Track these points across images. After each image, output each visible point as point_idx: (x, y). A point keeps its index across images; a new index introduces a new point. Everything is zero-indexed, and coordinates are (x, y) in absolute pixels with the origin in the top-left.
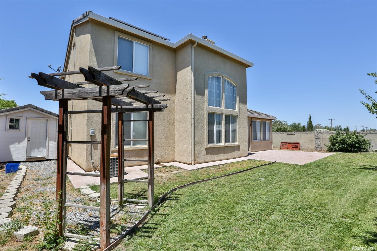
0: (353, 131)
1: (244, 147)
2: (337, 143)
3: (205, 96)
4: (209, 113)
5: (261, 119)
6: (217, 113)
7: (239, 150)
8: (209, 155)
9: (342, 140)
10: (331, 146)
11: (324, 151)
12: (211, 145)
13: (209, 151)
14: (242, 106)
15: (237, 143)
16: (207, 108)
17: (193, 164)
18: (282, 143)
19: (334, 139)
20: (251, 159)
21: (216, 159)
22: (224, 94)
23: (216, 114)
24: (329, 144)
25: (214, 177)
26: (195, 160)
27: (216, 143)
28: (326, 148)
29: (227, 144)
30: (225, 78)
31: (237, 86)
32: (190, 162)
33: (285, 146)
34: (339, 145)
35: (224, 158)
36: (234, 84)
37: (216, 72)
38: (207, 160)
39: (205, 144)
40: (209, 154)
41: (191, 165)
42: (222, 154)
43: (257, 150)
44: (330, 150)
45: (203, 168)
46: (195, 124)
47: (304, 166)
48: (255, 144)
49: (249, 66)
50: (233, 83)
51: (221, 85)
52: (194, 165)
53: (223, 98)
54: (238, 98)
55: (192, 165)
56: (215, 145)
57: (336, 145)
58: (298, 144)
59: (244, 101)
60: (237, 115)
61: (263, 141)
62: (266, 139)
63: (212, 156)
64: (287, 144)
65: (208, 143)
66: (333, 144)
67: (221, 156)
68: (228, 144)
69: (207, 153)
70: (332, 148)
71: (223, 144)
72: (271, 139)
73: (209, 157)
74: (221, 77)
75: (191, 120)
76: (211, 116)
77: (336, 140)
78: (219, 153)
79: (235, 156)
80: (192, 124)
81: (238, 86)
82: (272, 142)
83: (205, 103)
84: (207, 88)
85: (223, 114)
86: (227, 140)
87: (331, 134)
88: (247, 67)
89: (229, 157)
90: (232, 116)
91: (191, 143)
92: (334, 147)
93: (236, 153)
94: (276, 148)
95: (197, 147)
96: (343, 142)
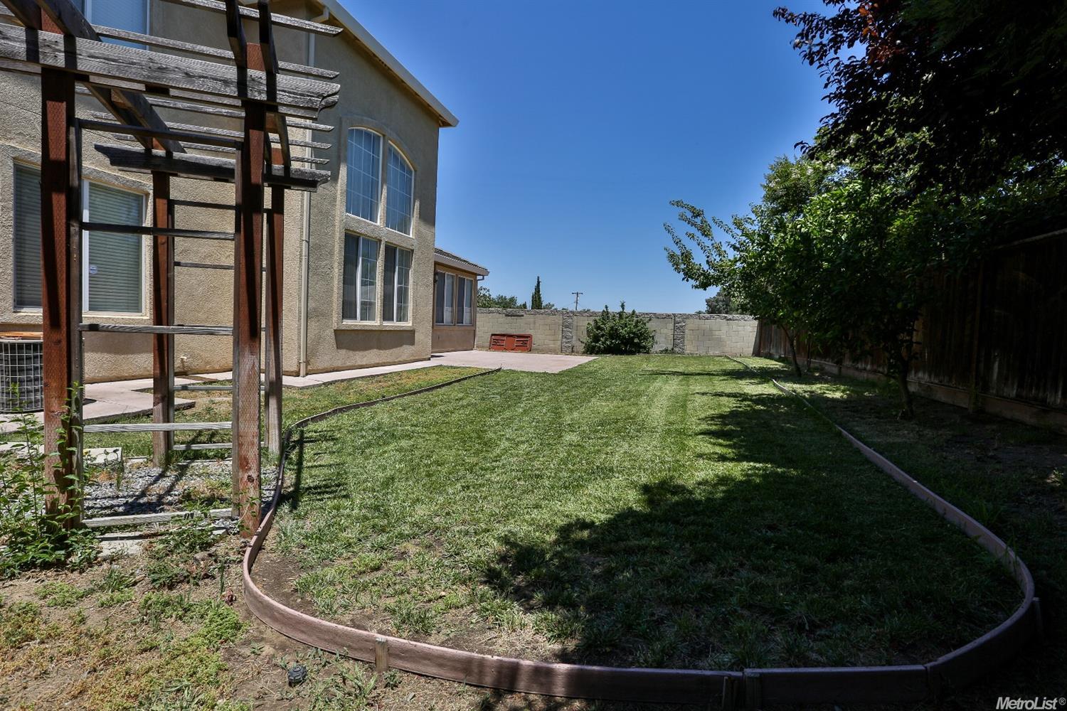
0: (631, 312)
1: (424, 336)
2: (603, 336)
3: (340, 180)
4: (347, 232)
5: (453, 270)
6: (366, 235)
7: (413, 344)
8: (343, 352)
9: (612, 328)
10: (591, 342)
11: (578, 352)
12: (348, 323)
13: (343, 339)
14: (424, 229)
15: (408, 324)
16: (342, 217)
17: (302, 372)
18: (492, 335)
19: (598, 328)
20: (441, 366)
21: (359, 363)
22: (385, 187)
23: (363, 239)
24: (586, 339)
25: (384, 397)
26: (307, 363)
27: (361, 320)
28: (581, 348)
29: (386, 323)
30: (390, 142)
31: (415, 171)
32: (295, 369)
33: (499, 342)
34: (606, 340)
35: (378, 361)
36: (410, 166)
37: (370, 119)
38: (339, 364)
39: (335, 319)
40: (342, 348)
41: (298, 376)
42: (375, 350)
43: (443, 348)
44: (590, 350)
45: (336, 381)
46: (311, 259)
47: (561, 374)
48: (439, 333)
49: (446, 124)
50: (406, 160)
51: (378, 160)
52: (307, 374)
53: (383, 196)
54: (417, 204)
55: (300, 378)
56: (357, 323)
57: (600, 340)
58: (527, 337)
59: (428, 217)
60: (413, 251)
61: (456, 328)
62: (462, 323)
63: (351, 353)
64: (505, 338)
65: (343, 317)
66: (596, 339)
67: (372, 355)
68: (388, 324)
69: (339, 346)
70: (594, 347)
71: (376, 323)
72: (473, 322)
73: (343, 356)
74: (379, 137)
75: (301, 244)
76: (352, 240)
77: (602, 329)
78: (366, 347)
79: (404, 358)
80: (304, 258)
81: (418, 173)
82: (474, 331)
83: (338, 203)
84: (345, 161)
85: (380, 241)
86: (387, 316)
87: (593, 318)
88: (440, 126)
90: (402, 251)
91: (300, 312)
92: (598, 345)
93: (406, 350)
94: (481, 347)
95: (312, 324)
96: (614, 334)
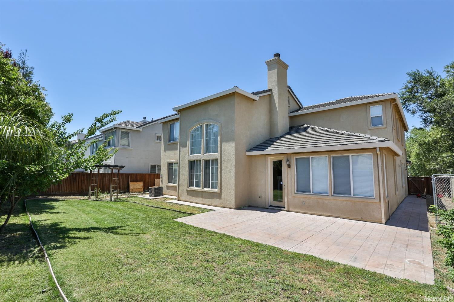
3: (187, 147)
4: (190, 160)
7: (221, 199)
12: (191, 188)
13: (189, 193)
15: (217, 190)
21: (195, 201)
22: (202, 141)
23: (196, 161)
26: (178, 197)
27: (195, 187)
30: (205, 124)
35: (201, 202)
38: (187, 200)
39: (187, 187)
40: (189, 195)
42: (200, 198)
43: (311, 211)
46: (180, 171)
50: (215, 124)
51: (202, 132)
52: (178, 200)
53: (202, 144)
54: (219, 138)
60: (217, 159)
61: (331, 197)
63: (192, 197)
65: (189, 186)
67: (199, 200)
68: (206, 189)
69: (188, 194)
71: (200, 189)
73: (189, 198)
74: (202, 125)
76: (192, 163)
78: (197, 196)
79: (215, 204)
81: (220, 126)
83: (187, 154)
85: (200, 161)
89: (207, 203)
90: (213, 160)
93: (216, 201)
95: (181, 188)
